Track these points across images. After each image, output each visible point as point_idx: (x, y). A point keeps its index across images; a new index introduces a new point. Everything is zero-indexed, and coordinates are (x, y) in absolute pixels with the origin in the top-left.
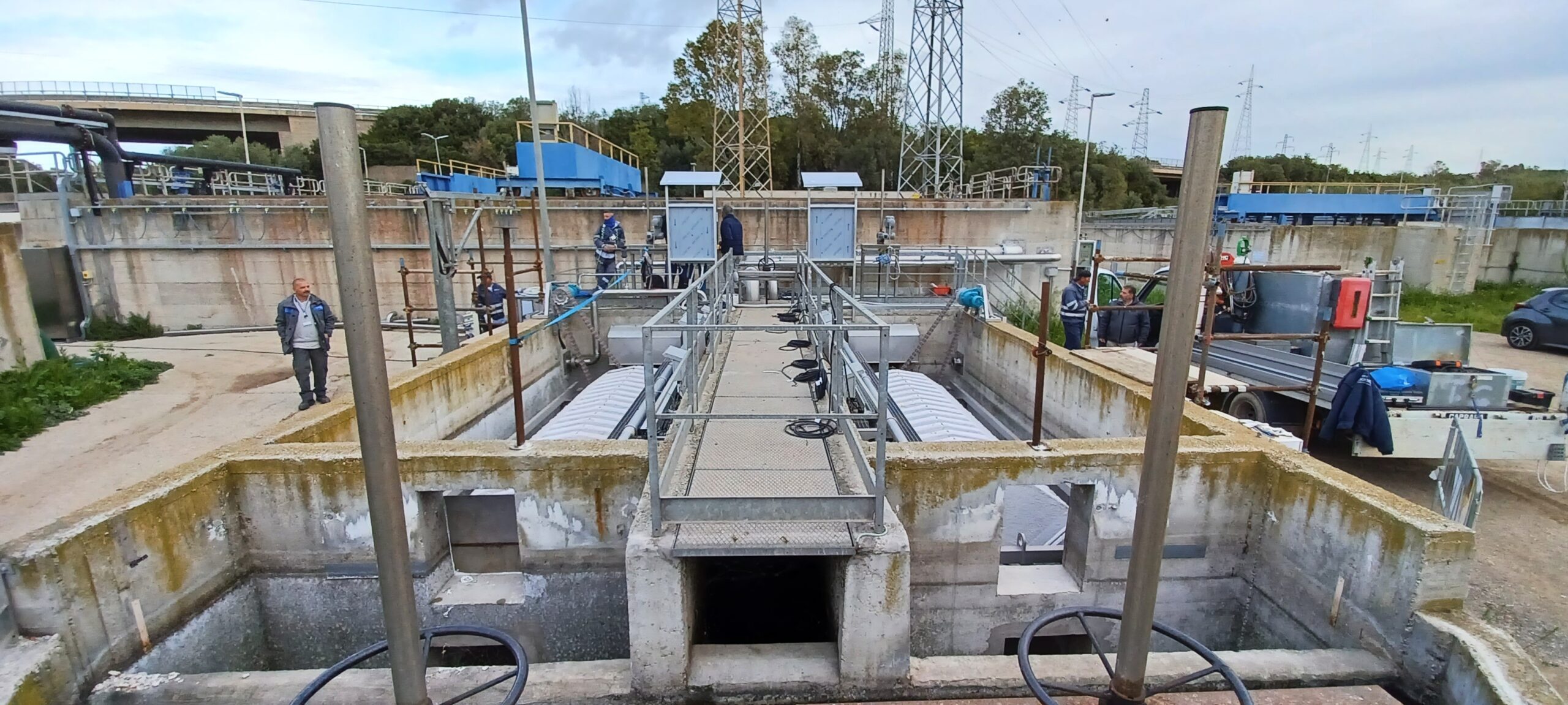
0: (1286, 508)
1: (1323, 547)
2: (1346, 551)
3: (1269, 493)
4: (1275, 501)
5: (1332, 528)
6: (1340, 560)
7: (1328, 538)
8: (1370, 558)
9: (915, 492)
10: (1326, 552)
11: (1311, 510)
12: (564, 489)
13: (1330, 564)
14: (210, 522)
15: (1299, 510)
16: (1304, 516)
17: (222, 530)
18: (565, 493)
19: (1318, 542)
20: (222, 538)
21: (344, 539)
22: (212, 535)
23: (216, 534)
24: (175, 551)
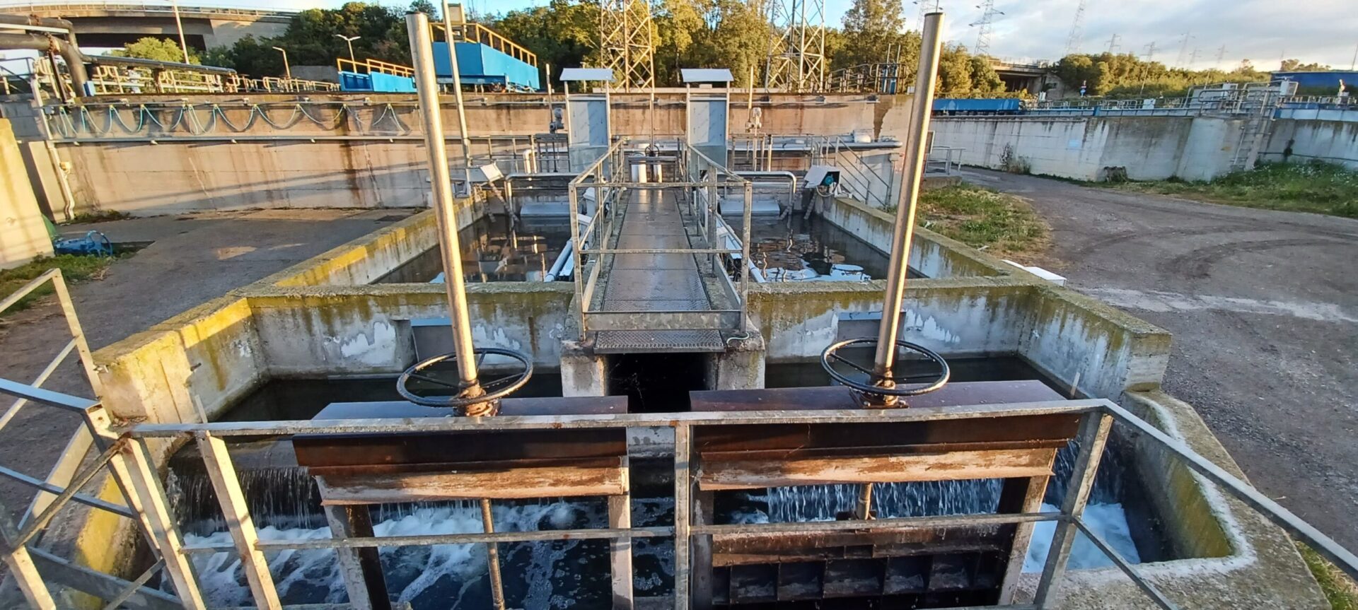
0: (1046, 327)
1: (1068, 353)
2: (1084, 353)
3: (1036, 316)
4: (1040, 322)
5: (1076, 337)
6: (1078, 360)
7: (1071, 345)
8: (1098, 356)
9: (771, 319)
10: (1069, 355)
11: (1062, 326)
12: (505, 318)
13: (1071, 364)
14: (240, 343)
15: (1054, 327)
16: (1058, 332)
17: (248, 349)
18: (507, 321)
19: (1065, 349)
20: (249, 355)
21: (340, 356)
22: (242, 353)
23: (244, 352)
24: (219, 362)
